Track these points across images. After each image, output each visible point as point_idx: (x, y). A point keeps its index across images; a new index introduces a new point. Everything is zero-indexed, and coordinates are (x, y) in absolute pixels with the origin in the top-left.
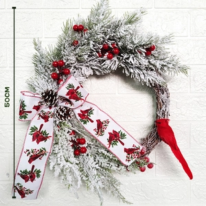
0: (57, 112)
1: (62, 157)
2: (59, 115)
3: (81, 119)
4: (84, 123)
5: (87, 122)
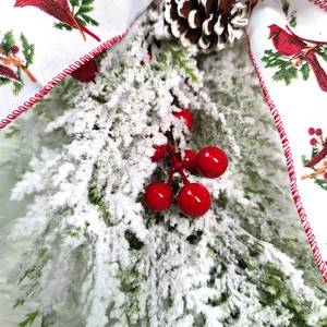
1: (87, 166)
3: (275, 51)
4: (277, 73)
5: (300, 74)
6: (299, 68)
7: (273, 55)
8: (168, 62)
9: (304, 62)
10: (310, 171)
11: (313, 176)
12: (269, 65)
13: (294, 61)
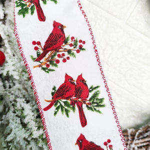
6: (30, 8)
9: (33, 5)
10: (38, 63)
11: (40, 66)
12: (17, 6)
13: (28, 4)
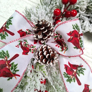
0: (42, 50)
2: (42, 53)
3: (66, 73)
4: (67, 80)
5: (73, 80)
6: (73, 79)
7: (66, 74)
8: (38, 68)
9: (74, 77)
12: (65, 77)
